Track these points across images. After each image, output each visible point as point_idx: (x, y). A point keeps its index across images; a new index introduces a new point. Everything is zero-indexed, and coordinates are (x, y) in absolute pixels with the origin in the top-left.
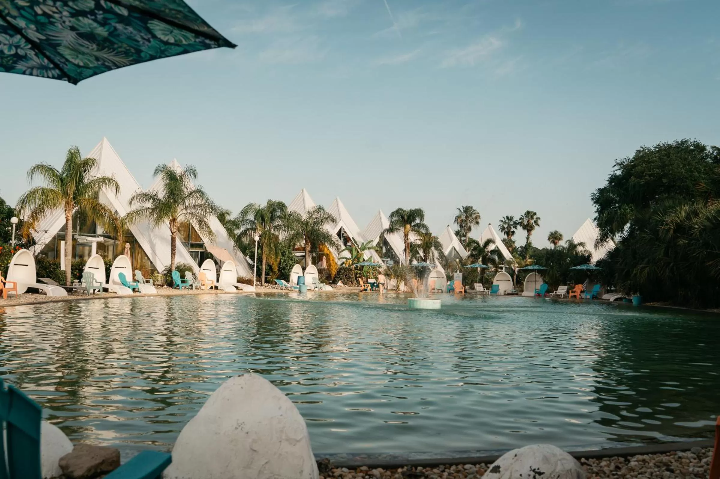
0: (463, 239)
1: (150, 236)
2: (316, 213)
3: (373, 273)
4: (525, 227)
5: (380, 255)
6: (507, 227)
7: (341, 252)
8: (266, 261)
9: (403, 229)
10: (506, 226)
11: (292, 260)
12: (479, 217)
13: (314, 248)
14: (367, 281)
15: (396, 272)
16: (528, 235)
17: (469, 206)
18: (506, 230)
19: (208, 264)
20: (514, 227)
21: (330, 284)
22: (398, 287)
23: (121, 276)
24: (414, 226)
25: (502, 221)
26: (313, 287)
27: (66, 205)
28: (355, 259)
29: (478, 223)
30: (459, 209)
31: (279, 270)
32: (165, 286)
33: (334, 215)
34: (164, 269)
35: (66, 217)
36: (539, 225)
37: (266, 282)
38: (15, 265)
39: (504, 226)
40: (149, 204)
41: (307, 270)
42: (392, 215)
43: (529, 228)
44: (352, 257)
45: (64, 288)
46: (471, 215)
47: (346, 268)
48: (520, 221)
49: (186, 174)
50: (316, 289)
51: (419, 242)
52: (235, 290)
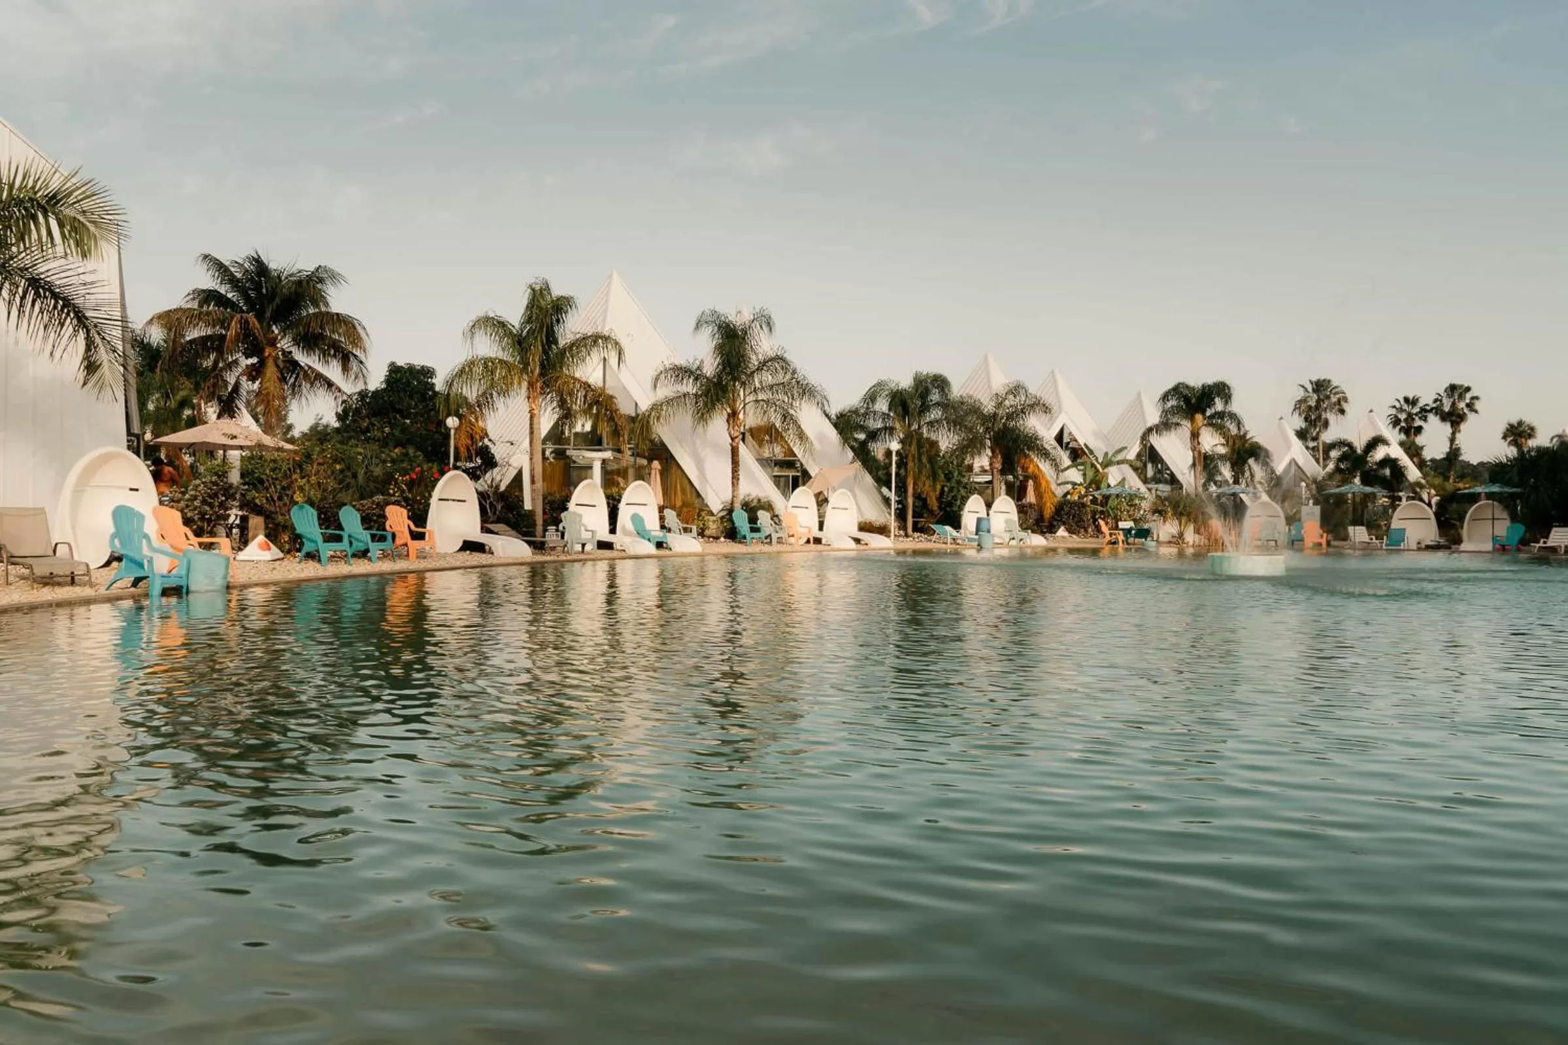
0: (1311, 444)
1: (694, 443)
2: (1011, 397)
3: (1128, 511)
4: (1444, 417)
5: (1142, 476)
6: (1406, 420)
7: (1063, 471)
8: (914, 488)
9: (1189, 425)
10: (1403, 416)
11: (965, 488)
12: (1346, 400)
13: (1008, 467)
14: (1117, 526)
15: (1175, 506)
16: (1454, 434)
17: (1323, 378)
18: (1403, 424)
19: (803, 495)
20: (1420, 418)
21: (1042, 533)
22: (1181, 535)
23: (636, 519)
24: (1212, 417)
25: (1394, 407)
26: (1007, 537)
27: (528, 389)
28: (1090, 484)
29: (1342, 412)
30: (1303, 387)
31: (940, 508)
32: (722, 539)
33: (1048, 399)
34: (721, 507)
35: (530, 411)
36: (1476, 412)
37: (915, 529)
38: (440, 500)
39: (1400, 416)
40: (689, 387)
41: (995, 506)
42: (1165, 397)
43: (1454, 418)
44: (1085, 479)
45: (527, 542)
46: (1328, 397)
47: (1074, 503)
48: (1434, 405)
49: (753, 325)
50: (1013, 543)
51: (1222, 450)
52: (853, 545)
